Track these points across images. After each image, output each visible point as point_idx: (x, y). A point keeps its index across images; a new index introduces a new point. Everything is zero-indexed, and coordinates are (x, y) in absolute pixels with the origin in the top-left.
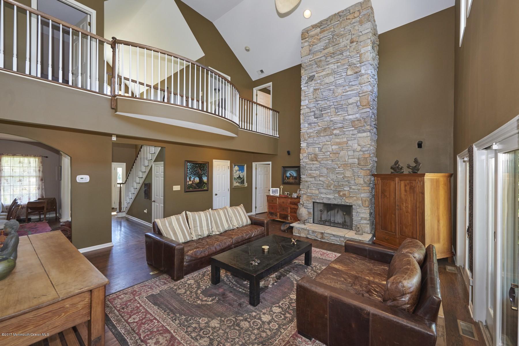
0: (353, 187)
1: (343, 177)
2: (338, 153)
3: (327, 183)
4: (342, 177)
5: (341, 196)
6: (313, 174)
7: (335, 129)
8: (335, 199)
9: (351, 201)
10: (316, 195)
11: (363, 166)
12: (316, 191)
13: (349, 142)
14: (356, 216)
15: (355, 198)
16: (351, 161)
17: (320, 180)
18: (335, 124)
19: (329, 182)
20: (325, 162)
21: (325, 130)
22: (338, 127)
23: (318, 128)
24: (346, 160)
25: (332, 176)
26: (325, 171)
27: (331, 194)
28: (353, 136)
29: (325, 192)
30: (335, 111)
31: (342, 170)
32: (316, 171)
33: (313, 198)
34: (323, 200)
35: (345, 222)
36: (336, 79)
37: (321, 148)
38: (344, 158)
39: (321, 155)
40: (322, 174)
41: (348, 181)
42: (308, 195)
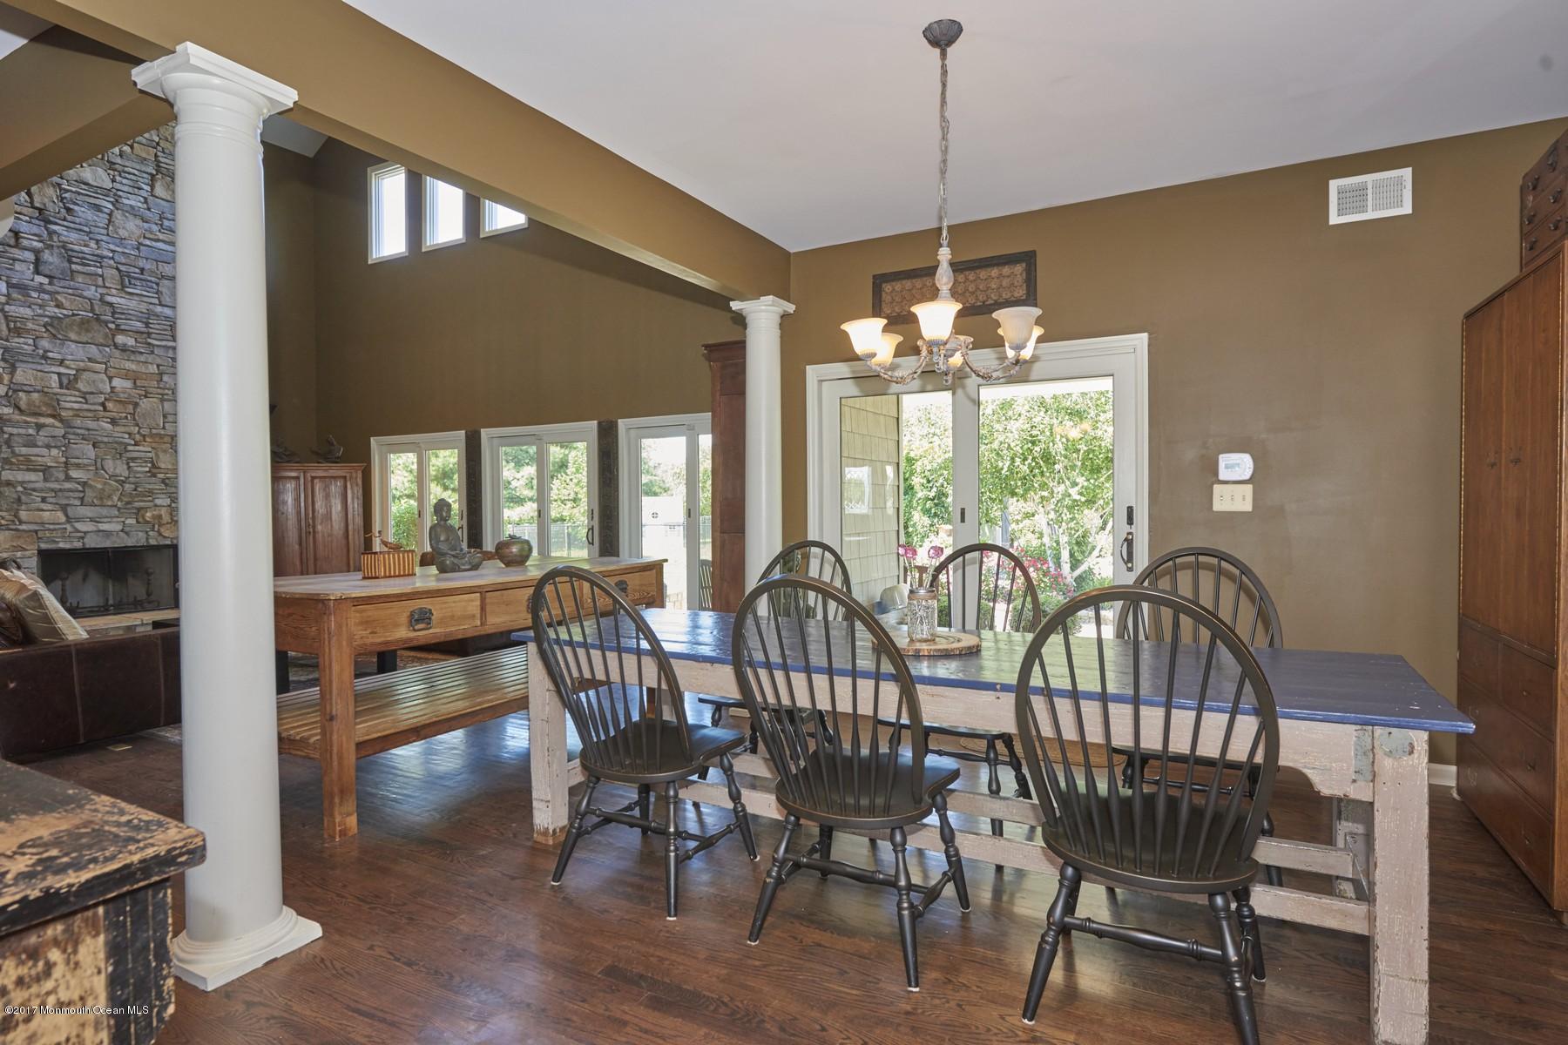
1: (150, 471)
2: (131, 403)
3: (99, 487)
4: (147, 469)
5: (146, 522)
6: (39, 459)
7: (121, 331)
8: (127, 533)
10: (56, 527)
12: (57, 514)
13: (165, 378)
17: (68, 479)
18: (123, 317)
19: (105, 484)
20: (91, 424)
21: (85, 323)
22: (134, 329)
23: (54, 311)
24: (158, 425)
25: (115, 467)
26: (86, 450)
27: (115, 520)
29: (90, 515)
30: (118, 278)
31: (150, 449)
32: (52, 450)
33: (41, 538)
34: (85, 540)
35: (149, 594)
36: (118, 186)
37: (72, 377)
38: (155, 420)
39: (73, 399)
40: (76, 461)
41: (167, 481)
42: (20, 527)
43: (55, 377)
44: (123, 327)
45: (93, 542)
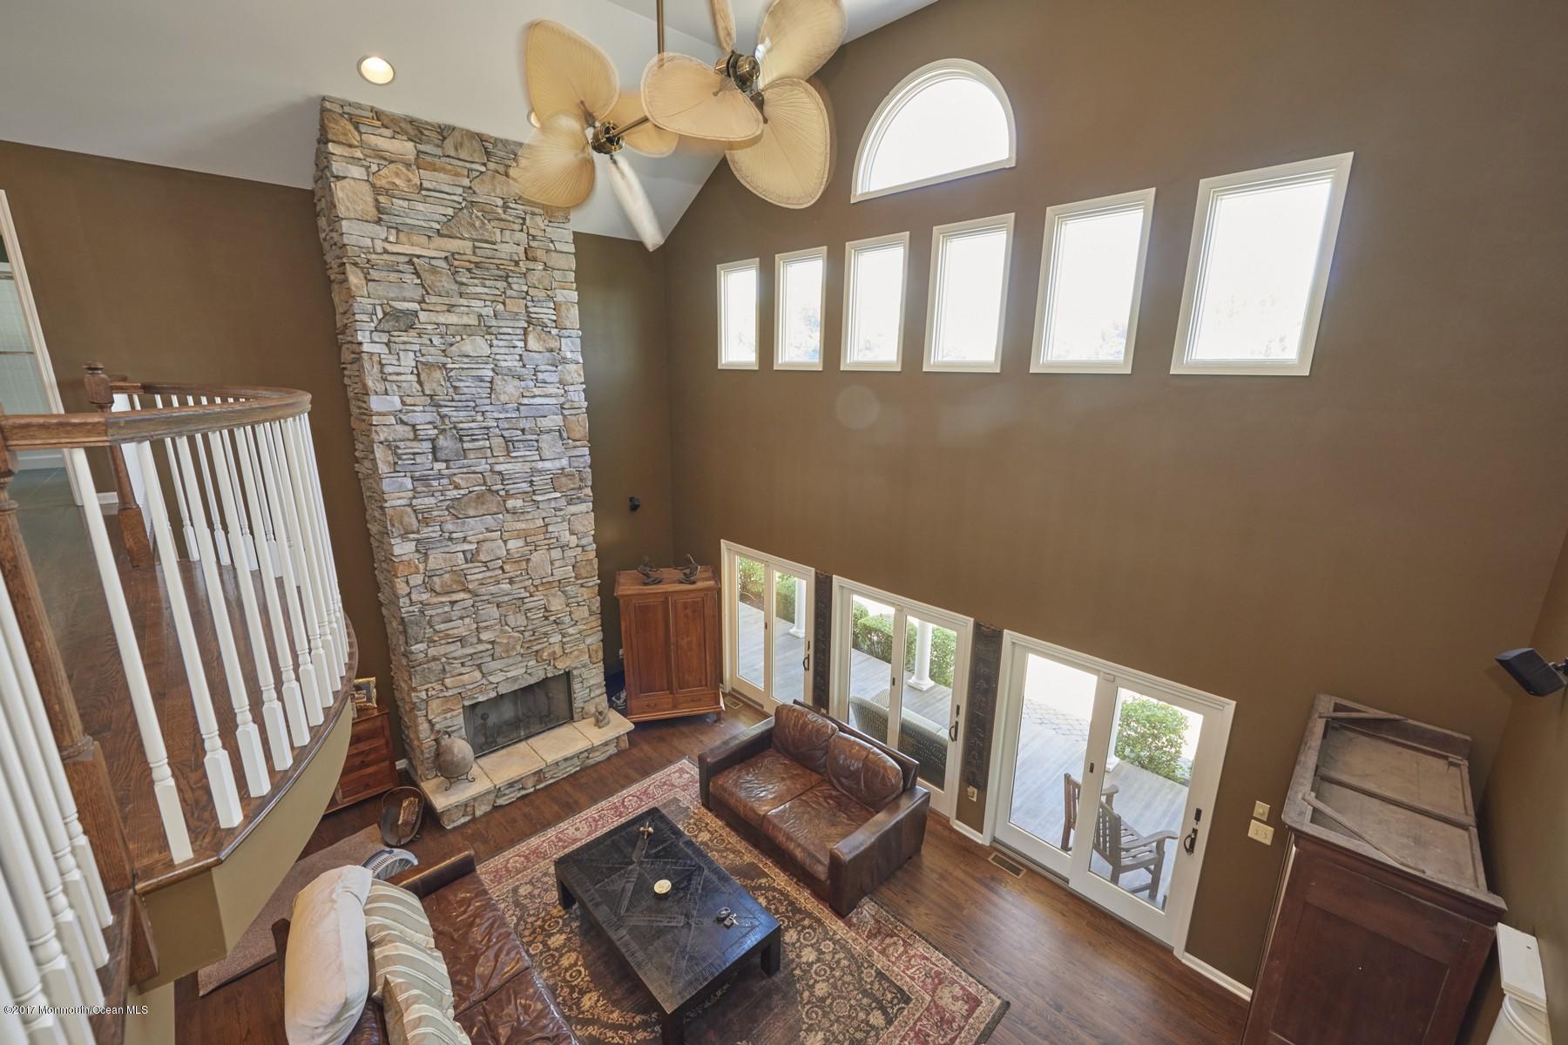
0: (571, 631)
1: (543, 616)
2: (524, 560)
3: (505, 641)
4: (541, 615)
5: (544, 661)
6: (455, 631)
7: (510, 496)
8: (530, 674)
9: (568, 663)
10: (474, 685)
11: (587, 578)
12: (474, 674)
13: (551, 528)
14: (581, 689)
15: (576, 653)
16: (558, 573)
17: (480, 642)
18: (511, 482)
19: (510, 637)
20: (493, 589)
21: (479, 498)
22: (520, 490)
23: (454, 493)
24: (547, 574)
26: (491, 612)
27: (518, 666)
28: (558, 513)
29: (499, 667)
30: (504, 445)
32: (465, 619)
33: (464, 698)
34: (498, 689)
36: (495, 350)
37: (474, 552)
38: (544, 570)
39: (477, 570)
40: (485, 624)
41: (558, 621)
42: (447, 694)
43: (461, 555)
44: (511, 492)
45: (504, 689)
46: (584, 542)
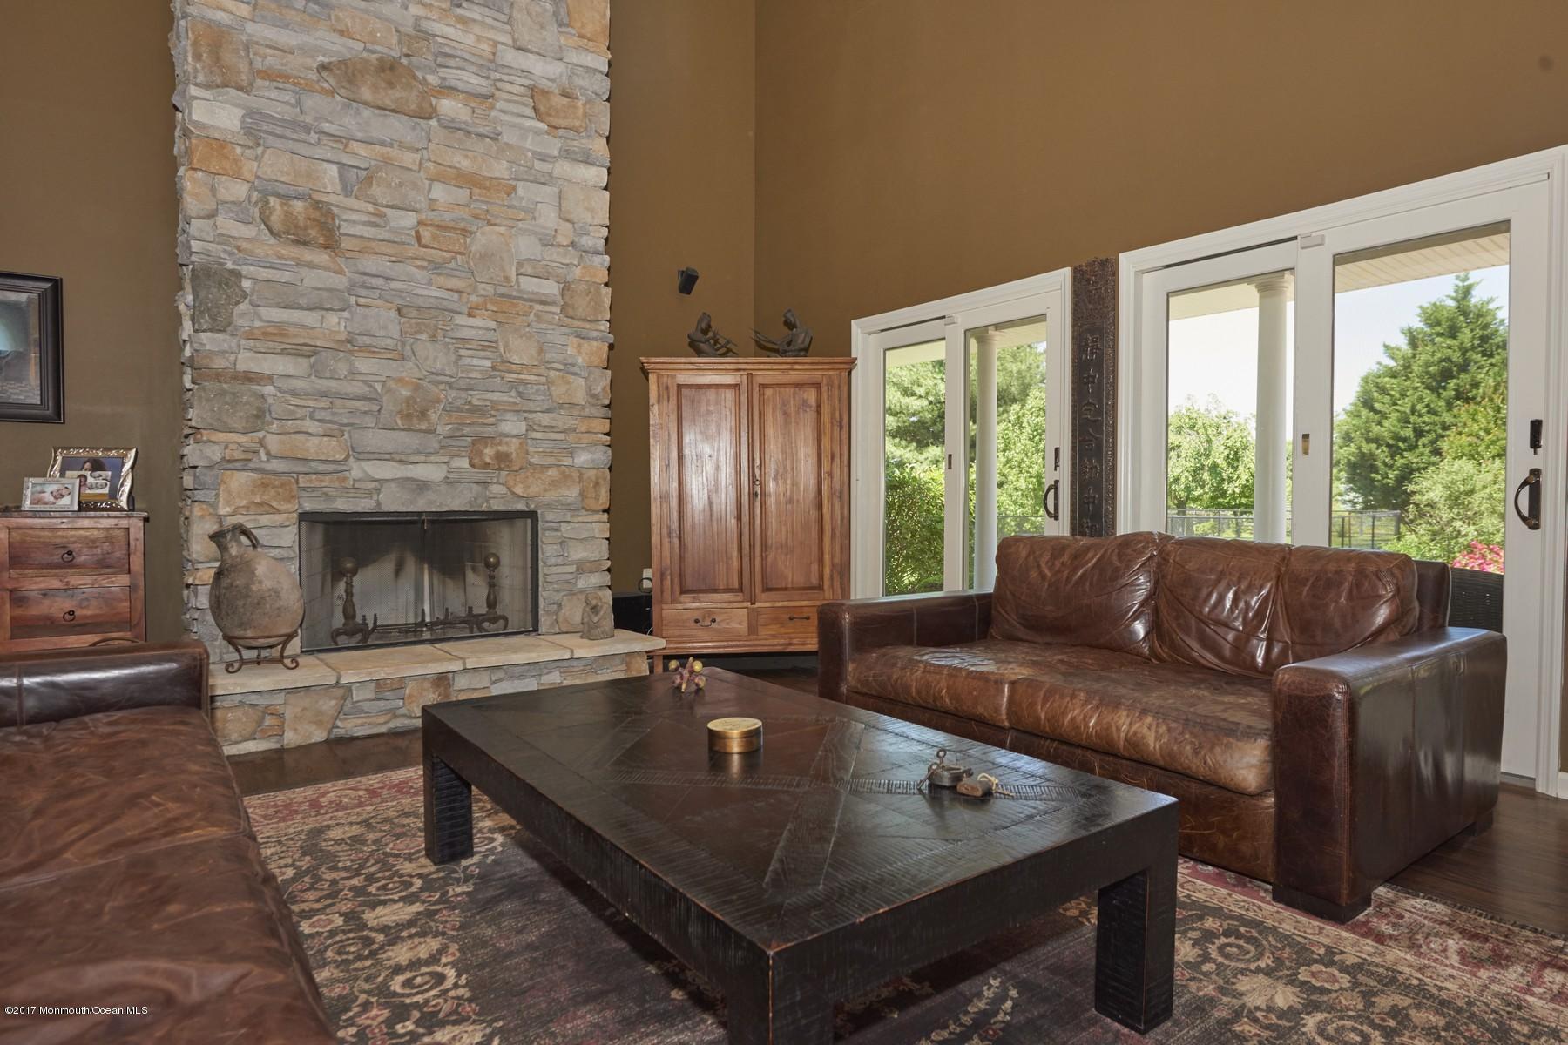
0: (546, 419)
1: (493, 368)
2: (466, 232)
3: (406, 392)
4: (488, 363)
5: (486, 466)
6: (303, 331)
7: (447, 90)
8: (453, 486)
9: (534, 489)
10: (332, 467)
11: (588, 320)
12: (334, 442)
13: (521, 189)
14: (560, 560)
15: (552, 472)
16: (529, 285)
17: (354, 373)
18: (452, 62)
19: (418, 387)
21: (389, 70)
22: (469, 88)
23: (333, 46)
24: (507, 279)
25: (434, 357)
26: (384, 323)
27: (433, 458)
28: (538, 165)
29: (390, 447)
31: (493, 325)
32: (327, 315)
33: (304, 489)
34: (382, 496)
35: (491, 604)
37: (362, 174)
38: (502, 269)
39: (364, 217)
40: (368, 341)
41: (521, 389)
42: (268, 467)
43: (333, 170)
44: (450, 83)
45: (394, 502)
46: (586, 241)
